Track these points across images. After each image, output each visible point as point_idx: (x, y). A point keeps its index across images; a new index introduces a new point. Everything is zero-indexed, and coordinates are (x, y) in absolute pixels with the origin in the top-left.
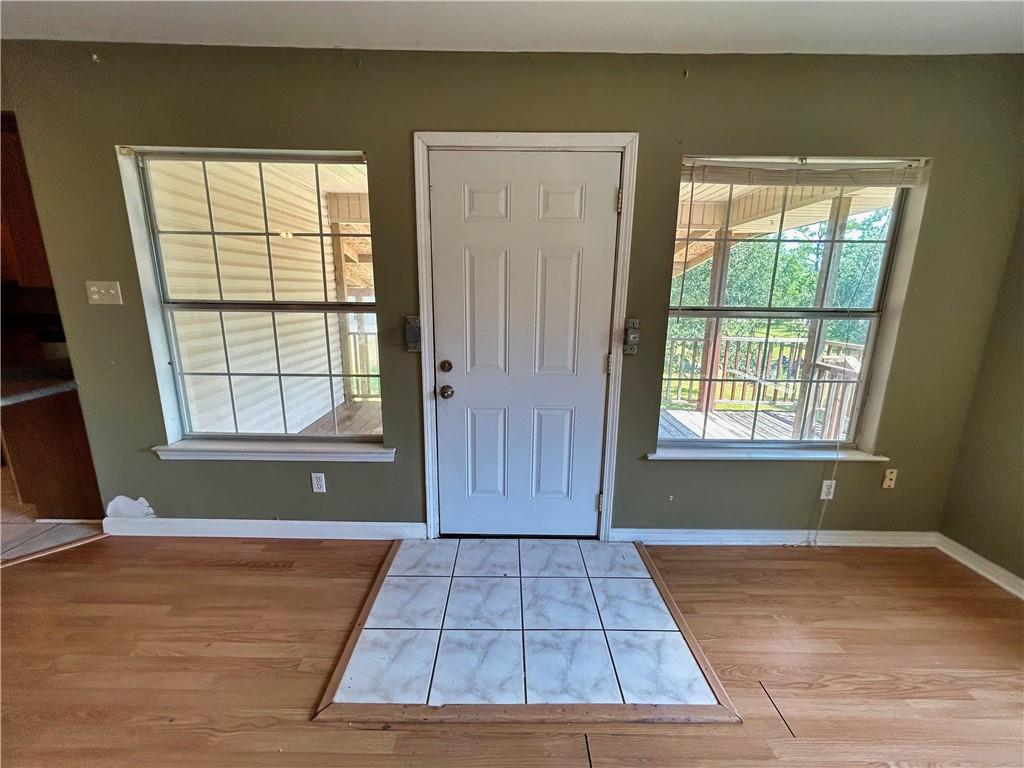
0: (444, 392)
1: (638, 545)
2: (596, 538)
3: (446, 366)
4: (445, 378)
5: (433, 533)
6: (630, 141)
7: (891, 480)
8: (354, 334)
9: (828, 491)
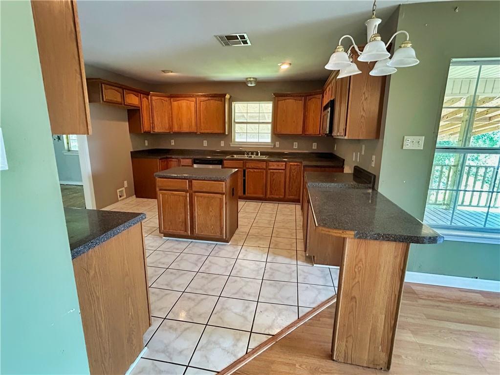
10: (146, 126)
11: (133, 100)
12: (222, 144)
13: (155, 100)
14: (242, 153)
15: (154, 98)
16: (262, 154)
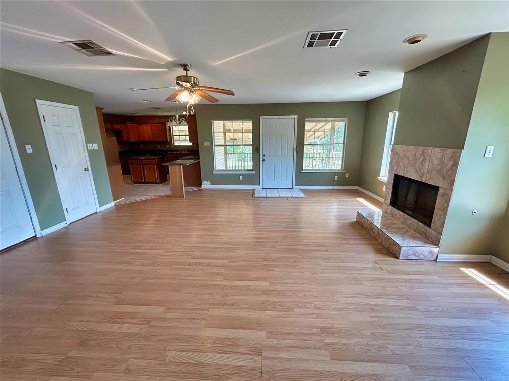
0: (264, 160)
1: (300, 189)
2: (292, 188)
3: (264, 155)
4: (264, 158)
5: (261, 188)
6: (296, 116)
7: (347, 175)
8: (229, 154)
9: (336, 178)
10: (125, 139)
11: (117, 127)
12: (168, 146)
13: (130, 125)
14: (178, 151)
15: (129, 124)
16: (187, 151)
